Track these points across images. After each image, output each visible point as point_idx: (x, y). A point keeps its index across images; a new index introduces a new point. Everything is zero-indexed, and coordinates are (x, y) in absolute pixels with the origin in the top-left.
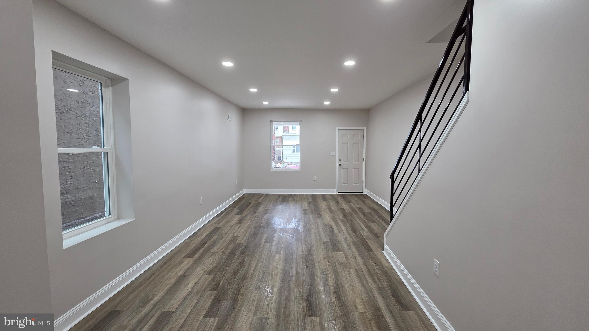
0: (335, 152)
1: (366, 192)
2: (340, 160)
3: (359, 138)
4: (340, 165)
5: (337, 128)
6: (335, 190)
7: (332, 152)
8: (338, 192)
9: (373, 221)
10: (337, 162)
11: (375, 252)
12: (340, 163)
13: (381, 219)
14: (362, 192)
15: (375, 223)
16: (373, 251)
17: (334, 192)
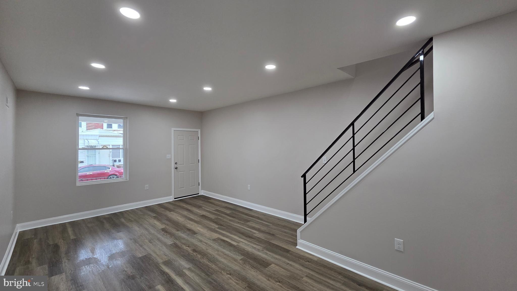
0: (170, 155)
1: (202, 193)
2: (176, 163)
3: (194, 140)
4: (176, 168)
5: (173, 129)
6: (172, 197)
7: (167, 155)
8: (175, 199)
9: (249, 221)
10: (173, 166)
11: (292, 250)
12: (176, 166)
13: (249, 216)
14: (199, 194)
15: (250, 222)
16: (290, 251)
17: (171, 199)
